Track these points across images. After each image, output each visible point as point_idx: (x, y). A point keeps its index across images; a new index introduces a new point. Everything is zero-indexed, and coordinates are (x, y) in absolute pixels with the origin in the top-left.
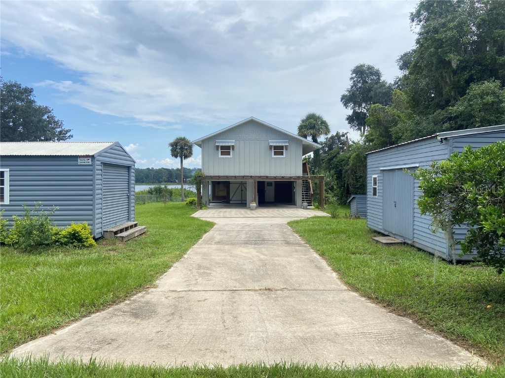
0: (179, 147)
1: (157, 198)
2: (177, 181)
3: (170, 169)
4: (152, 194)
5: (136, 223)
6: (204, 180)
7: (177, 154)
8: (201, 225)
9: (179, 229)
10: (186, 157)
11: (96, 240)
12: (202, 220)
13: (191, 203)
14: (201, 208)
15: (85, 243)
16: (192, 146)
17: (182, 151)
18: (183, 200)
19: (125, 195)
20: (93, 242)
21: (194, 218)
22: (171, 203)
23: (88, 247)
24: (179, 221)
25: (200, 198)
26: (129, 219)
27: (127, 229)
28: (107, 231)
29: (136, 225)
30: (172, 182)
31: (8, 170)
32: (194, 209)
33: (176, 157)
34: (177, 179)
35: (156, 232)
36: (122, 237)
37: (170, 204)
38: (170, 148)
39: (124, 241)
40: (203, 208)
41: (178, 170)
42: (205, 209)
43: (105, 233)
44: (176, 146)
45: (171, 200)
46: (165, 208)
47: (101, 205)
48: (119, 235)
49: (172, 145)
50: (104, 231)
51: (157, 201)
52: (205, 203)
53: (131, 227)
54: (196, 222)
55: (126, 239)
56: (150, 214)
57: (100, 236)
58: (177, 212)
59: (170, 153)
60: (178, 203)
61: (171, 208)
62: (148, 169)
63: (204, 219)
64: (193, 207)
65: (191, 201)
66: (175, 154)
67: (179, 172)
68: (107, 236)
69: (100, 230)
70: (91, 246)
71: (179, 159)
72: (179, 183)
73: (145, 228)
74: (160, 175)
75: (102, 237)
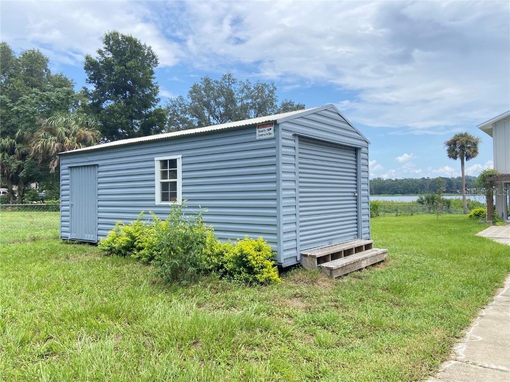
0: (458, 146)
1: (430, 208)
2: (458, 191)
3: (450, 177)
4: (423, 204)
5: (368, 242)
6: (498, 182)
7: (456, 155)
8: (498, 255)
9: (454, 260)
10: (468, 157)
11: (283, 271)
12: (498, 244)
13: (478, 215)
14: (494, 223)
15: (258, 276)
16: (477, 142)
17: (463, 151)
18: (465, 213)
19: (351, 194)
20: (274, 274)
21: (482, 239)
22: (448, 215)
23: (262, 284)
24: (456, 243)
25: (491, 208)
26: (358, 236)
27: (348, 252)
28: (306, 256)
29: (368, 247)
30: (452, 192)
31: (180, 156)
32: (482, 223)
33: (455, 158)
34: (458, 188)
35: (405, 262)
36: (331, 270)
37: (446, 216)
38: (447, 148)
39: (335, 276)
40: (497, 223)
41: (459, 178)
42: (501, 225)
43: (304, 258)
44: (455, 144)
45: (450, 213)
46: (438, 221)
47: (294, 209)
48: (324, 265)
49: (449, 144)
50: (302, 255)
51: (429, 213)
52: (500, 216)
53: (359, 249)
54: (487, 247)
55: (340, 273)
56: (413, 228)
57: (292, 262)
58: (453, 227)
59: (446, 154)
60: (458, 215)
61: (446, 222)
62: (423, 179)
63: (501, 242)
64: (480, 220)
65: (477, 213)
66: (452, 154)
67: (461, 181)
68: (306, 263)
69: (293, 253)
70: (268, 281)
71: (459, 160)
72: (461, 193)
73: (384, 253)
74: (437, 185)
75: (298, 266)
